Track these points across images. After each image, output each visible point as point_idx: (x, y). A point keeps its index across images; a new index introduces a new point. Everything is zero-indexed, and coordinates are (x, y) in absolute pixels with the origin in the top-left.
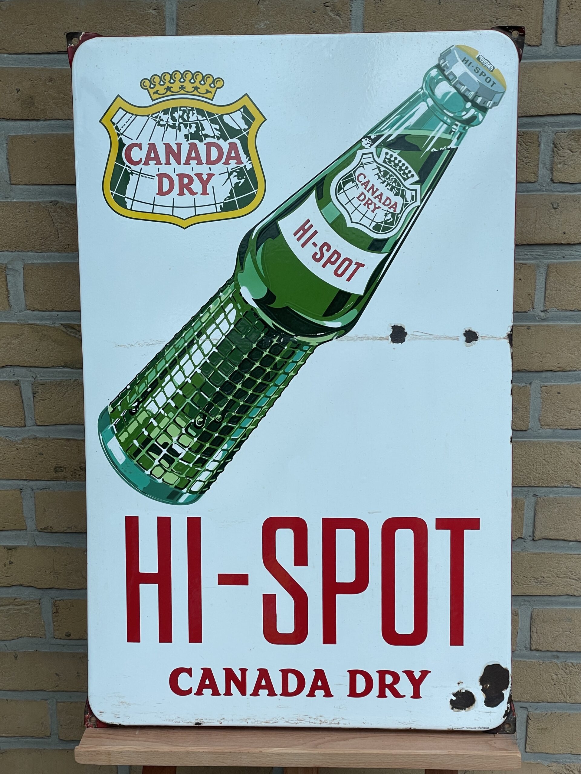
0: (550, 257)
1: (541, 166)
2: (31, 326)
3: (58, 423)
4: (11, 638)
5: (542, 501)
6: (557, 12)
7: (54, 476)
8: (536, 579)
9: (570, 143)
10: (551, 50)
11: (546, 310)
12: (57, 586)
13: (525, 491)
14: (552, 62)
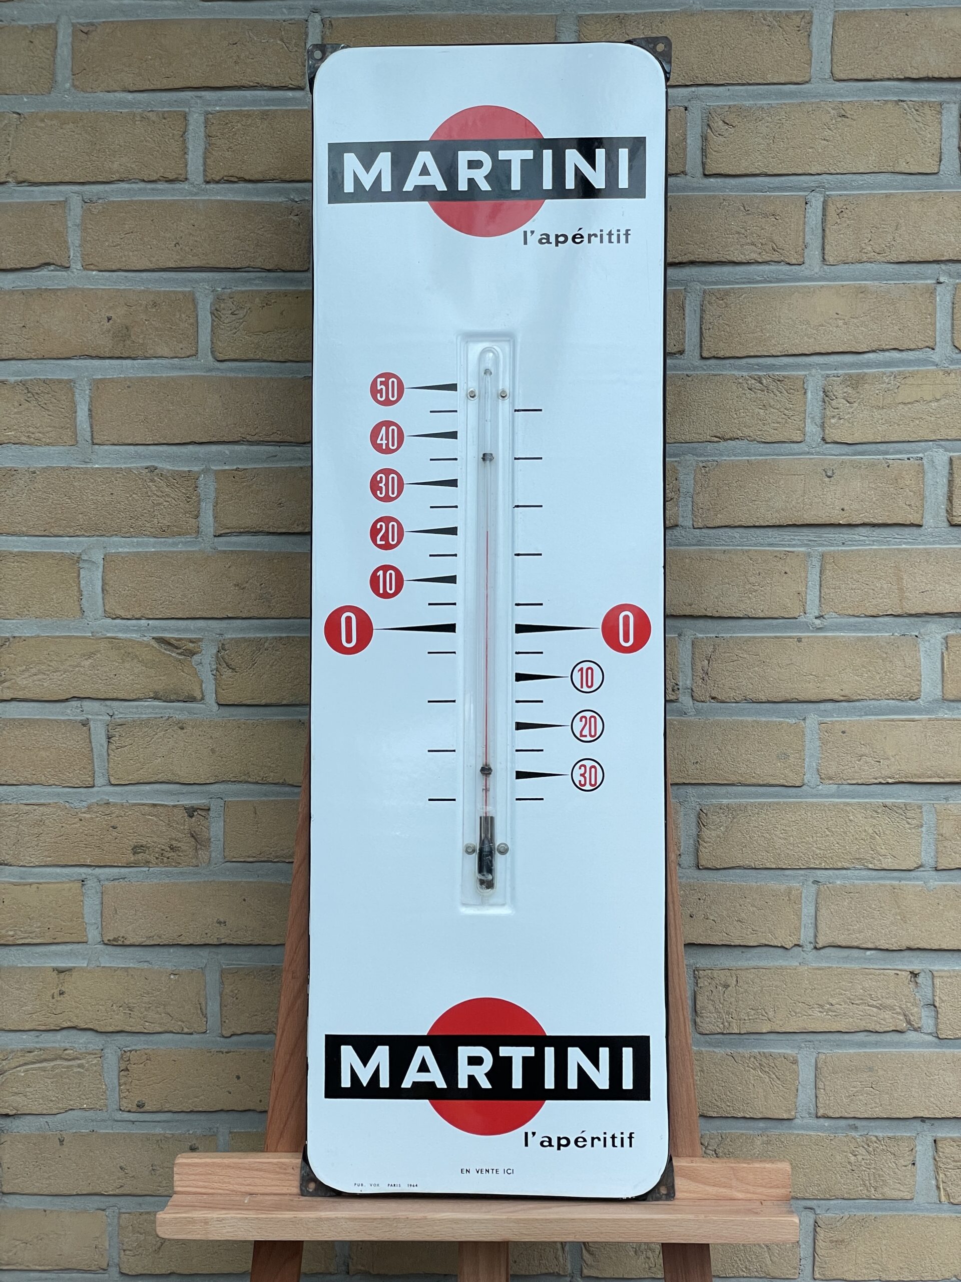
0: (825, 543)
1: (808, 421)
2: (110, 640)
3: (141, 781)
4: (55, 1111)
5: (825, 890)
6: (824, 221)
7: (132, 859)
8: (821, 1006)
9: (845, 390)
10: (817, 270)
11: (822, 616)
12: (128, 1029)
13: (802, 875)
14: (819, 285)
